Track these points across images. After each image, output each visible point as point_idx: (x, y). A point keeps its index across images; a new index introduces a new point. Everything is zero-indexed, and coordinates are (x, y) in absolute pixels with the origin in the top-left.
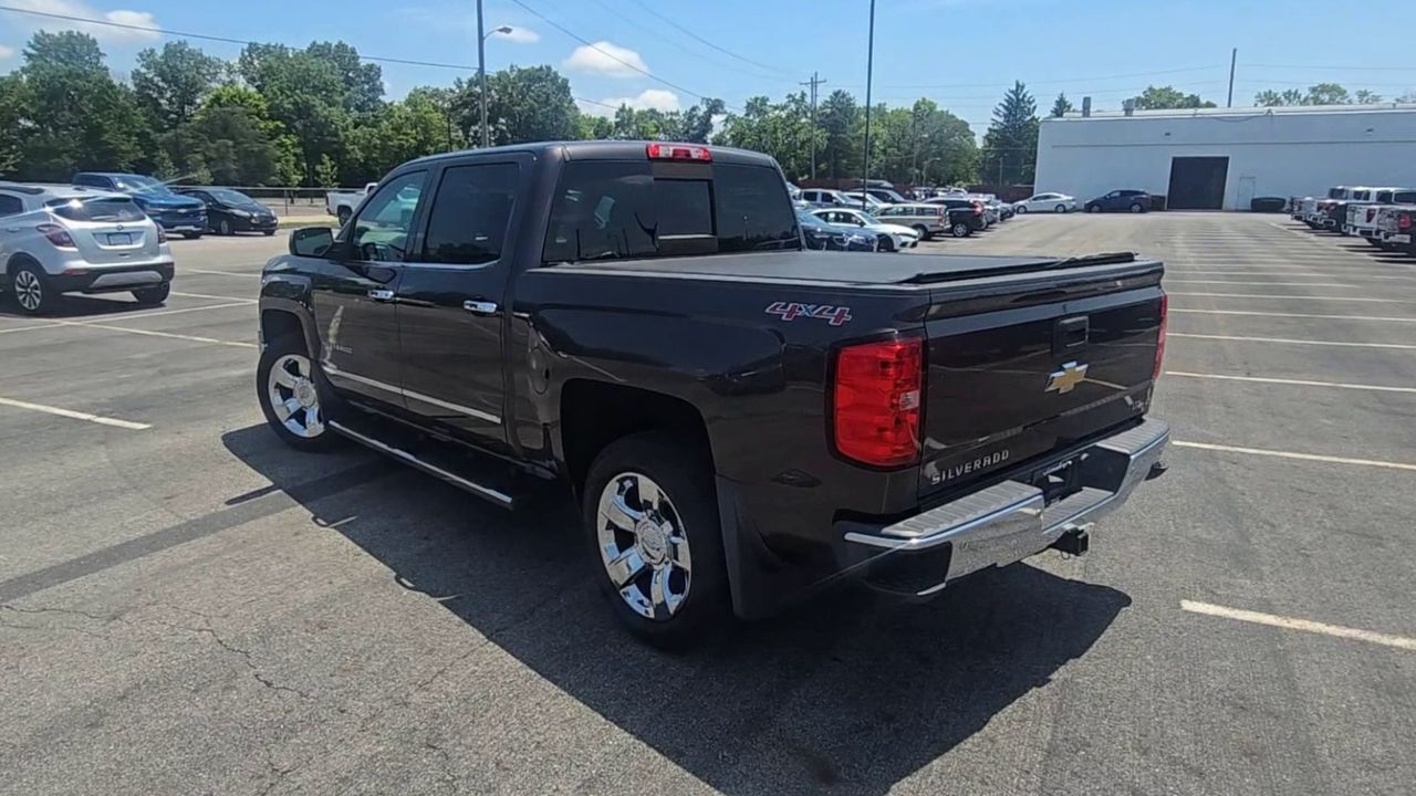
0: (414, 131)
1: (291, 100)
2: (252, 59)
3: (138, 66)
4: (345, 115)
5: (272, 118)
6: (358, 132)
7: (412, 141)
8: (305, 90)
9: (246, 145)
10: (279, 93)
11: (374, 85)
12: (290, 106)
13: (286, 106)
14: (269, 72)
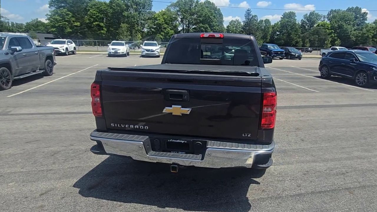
0: (374, 31)
1: (338, 24)
2: (331, 14)
3: (303, 18)
4: (352, 27)
5: (331, 29)
6: (355, 32)
7: (372, 34)
8: (343, 21)
9: (321, 37)
10: (335, 22)
11: (364, 18)
12: (337, 26)
13: (336, 26)
14: (334, 17)
